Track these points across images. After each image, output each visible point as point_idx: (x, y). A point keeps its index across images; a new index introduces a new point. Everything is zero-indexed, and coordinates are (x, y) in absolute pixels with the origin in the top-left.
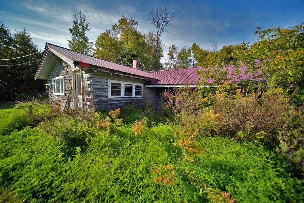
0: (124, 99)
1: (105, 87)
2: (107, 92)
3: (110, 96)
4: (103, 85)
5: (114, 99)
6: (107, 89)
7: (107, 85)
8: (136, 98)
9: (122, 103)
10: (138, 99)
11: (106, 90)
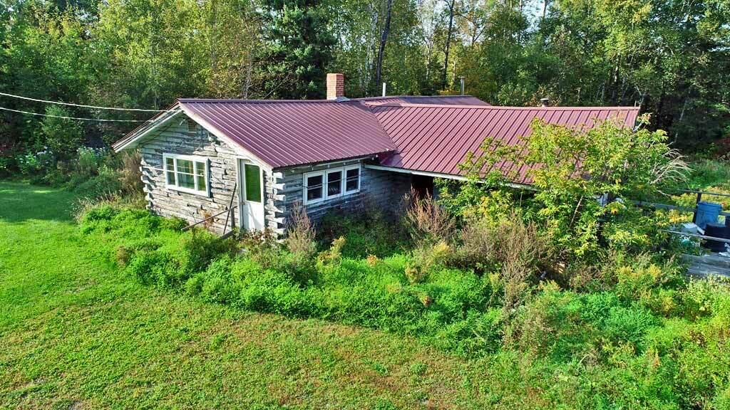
0: (326, 203)
1: (299, 188)
2: (302, 196)
3: (306, 202)
4: (295, 186)
5: (311, 207)
6: (301, 190)
7: (301, 184)
8: (347, 197)
9: (324, 211)
10: (352, 196)
11: (300, 193)
